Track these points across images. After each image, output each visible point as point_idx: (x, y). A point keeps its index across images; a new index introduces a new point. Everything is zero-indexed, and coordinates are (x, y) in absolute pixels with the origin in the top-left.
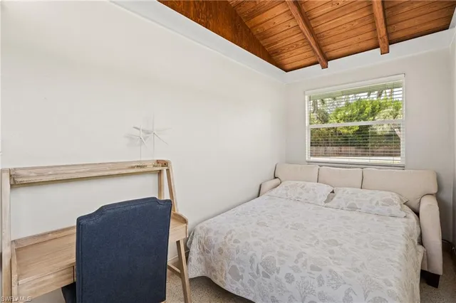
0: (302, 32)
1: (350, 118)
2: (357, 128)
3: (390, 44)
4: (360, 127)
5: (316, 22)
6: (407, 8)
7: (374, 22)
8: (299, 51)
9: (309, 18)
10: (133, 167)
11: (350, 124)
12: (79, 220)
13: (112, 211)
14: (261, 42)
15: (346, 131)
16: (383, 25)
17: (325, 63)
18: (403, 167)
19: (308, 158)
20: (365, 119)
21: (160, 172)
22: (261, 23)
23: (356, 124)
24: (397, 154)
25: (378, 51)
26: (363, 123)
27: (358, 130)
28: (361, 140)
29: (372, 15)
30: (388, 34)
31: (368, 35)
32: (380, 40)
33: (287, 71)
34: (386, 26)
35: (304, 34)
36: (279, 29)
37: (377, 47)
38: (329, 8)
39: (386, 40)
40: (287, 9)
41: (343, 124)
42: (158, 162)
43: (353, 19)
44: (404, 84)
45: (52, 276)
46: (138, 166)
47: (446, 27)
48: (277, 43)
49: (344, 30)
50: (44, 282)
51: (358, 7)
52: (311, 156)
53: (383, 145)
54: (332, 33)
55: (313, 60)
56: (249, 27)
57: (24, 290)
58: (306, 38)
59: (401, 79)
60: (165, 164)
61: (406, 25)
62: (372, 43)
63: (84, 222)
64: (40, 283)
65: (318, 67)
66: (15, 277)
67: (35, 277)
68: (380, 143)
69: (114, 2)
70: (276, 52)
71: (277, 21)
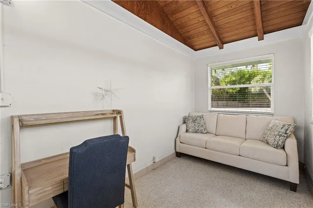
0: (207, 24)
1: (234, 83)
2: (239, 89)
3: (264, 34)
4: (241, 88)
5: (216, 18)
6: (276, 11)
7: (254, 20)
8: (204, 37)
9: (212, 16)
10: (98, 115)
11: (233, 86)
12: (71, 149)
13: (92, 143)
14: (180, 31)
15: (231, 91)
16: (261, 22)
17: (221, 46)
18: (272, 115)
19: (210, 108)
20: (244, 83)
21: (115, 118)
22: (180, 18)
23: (238, 86)
24: (268, 106)
25: (256, 38)
26: (242, 86)
27: (239, 91)
28: (241, 97)
29: (254, 15)
30: (263, 27)
31: (251, 28)
32: (258, 32)
33: (196, 50)
34: (263, 22)
35: (208, 26)
36: (192, 22)
37: (256, 35)
38: (226, 9)
39: (262, 31)
40: (198, 9)
41: (229, 86)
42: (114, 111)
43: (241, 17)
44: (273, 60)
45: (50, 188)
46: (101, 114)
47: (300, 24)
48: (190, 31)
49: (235, 24)
50: (45, 191)
51: (244, 9)
52: (212, 107)
53: (255, 100)
54: (227, 26)
55: (213, 43)
56: (172, 20)
57: (33, 198)
58: (210, 29)
59: (271, 57)
60: (119, 112)
61: (276, 21)
62: (253, 33)
63: (75, 151)
64: (43, 193)
65: (217, 48)
66: (26, 188)
67: (38, 189)
68: (254, 98)
69: (84, 2)
70: (189, 38)
71: (191, 17)
